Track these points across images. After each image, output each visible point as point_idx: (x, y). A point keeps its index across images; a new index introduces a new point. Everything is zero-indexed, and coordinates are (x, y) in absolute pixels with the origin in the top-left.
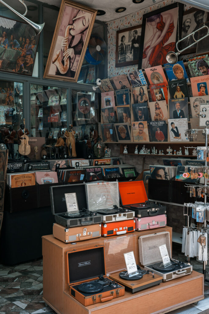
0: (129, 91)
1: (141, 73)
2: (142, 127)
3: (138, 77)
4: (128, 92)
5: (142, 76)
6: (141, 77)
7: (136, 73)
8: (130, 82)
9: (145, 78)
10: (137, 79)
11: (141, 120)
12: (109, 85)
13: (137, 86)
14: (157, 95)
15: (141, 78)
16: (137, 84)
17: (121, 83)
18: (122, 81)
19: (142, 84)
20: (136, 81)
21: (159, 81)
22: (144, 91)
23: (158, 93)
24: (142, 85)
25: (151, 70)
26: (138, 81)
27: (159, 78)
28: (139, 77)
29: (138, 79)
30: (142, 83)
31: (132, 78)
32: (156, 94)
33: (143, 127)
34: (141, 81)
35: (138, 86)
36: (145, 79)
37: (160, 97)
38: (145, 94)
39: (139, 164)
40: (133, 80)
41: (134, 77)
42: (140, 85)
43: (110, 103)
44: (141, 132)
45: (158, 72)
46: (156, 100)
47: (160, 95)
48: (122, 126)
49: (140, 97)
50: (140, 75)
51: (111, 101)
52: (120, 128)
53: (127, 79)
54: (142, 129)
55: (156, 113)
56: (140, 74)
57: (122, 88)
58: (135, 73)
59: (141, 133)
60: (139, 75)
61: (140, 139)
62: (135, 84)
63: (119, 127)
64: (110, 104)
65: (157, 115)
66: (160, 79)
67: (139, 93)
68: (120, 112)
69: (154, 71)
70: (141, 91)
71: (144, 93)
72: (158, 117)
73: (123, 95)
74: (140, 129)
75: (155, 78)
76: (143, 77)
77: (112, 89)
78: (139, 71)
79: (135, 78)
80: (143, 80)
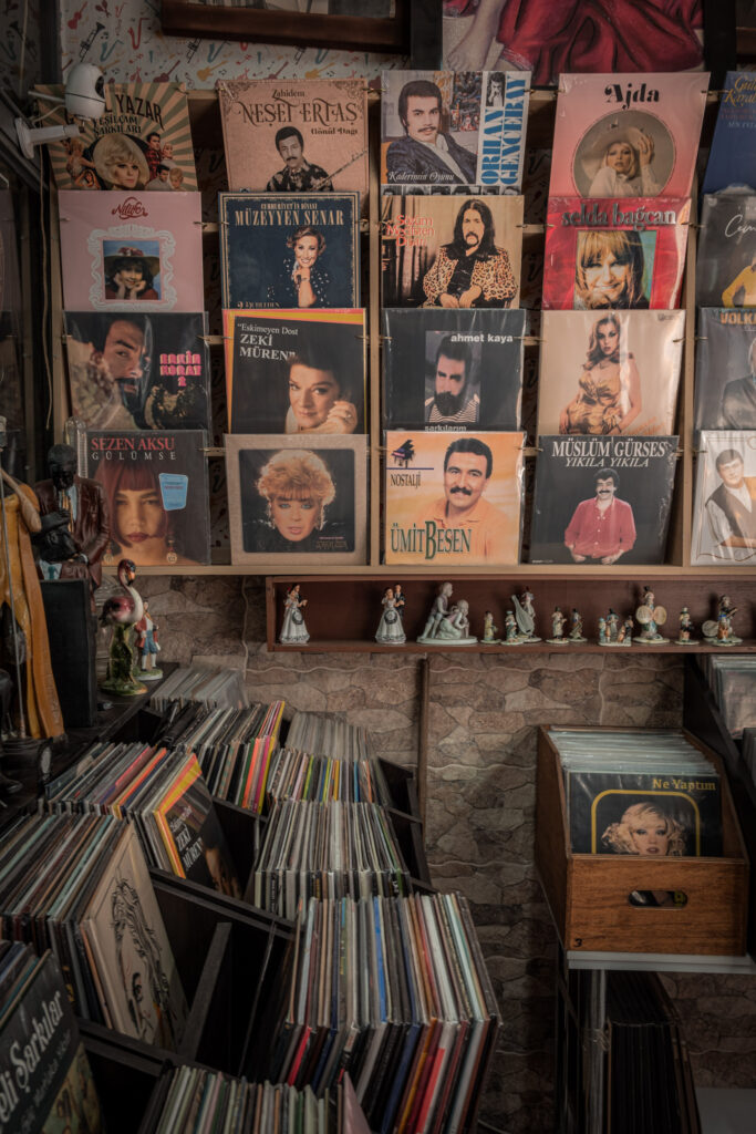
0: (355, 214)
1: (514, 101)
2: (474, 472)
3: (475, 125)
4: (347, 219)
5: (513, 120)
6: (497, 129)
7: (474, 90)
8: (385, 147)
9: (522, 144)
10: (450, 141)
11: (449, 419)
12: (164, 142)
13: (429, 187)
14: (591, 274)
15: (493, 137)
16: (436, 175)
17: (289, 142)
18: (305, 133)
19: (479, 182)
20: (440, 149)
21: (631, 179)
22: (489, 234)
23: (611, 257)
24: (473, 189)
25: (613, 97)
26: (455, 149)
27: (643, 159)
28: (484, 125)
29: (460, 138)
30: (480, 171)
31: (416, 123)
32: (592, 262)
33: (483, 468)
34: (481, 157)
35: (434, 191)
36: (522, 151)
37: (614, 284)
38: (494, 251)
39: (380, 706)
40: (422, 138)
41: (435, 120)
42: (453, 187)
43: (148, 278)
44: (460, 500)
45: (662, 117)
46: (578, 300)
47: (621, 272)
48: (301, 454)
49: (445, 269)
50: (498, 114)
51: (164, 263)
52: (281, 470)
53: (361, 124)
54: (474, 483)
55: (583, 385)
56: (498, 107)
57: (282, 184)
58: (457, 89)
59: (462, 509)
60: (492, 110)
61: (444, 545)
62: (419, 170)
63: (275, 460)
64: (149, 286)
65: (588, 400)
66: (645, 169)
67: (448, 237)
68: (265, 354)
69: (636, 106)
70: (466, 228)
71: (487, 248)
72: (597, 411)
73: (294, 232)
74: (452, 479)
75: (614, 159)
76: (512, 134)
77: (180, 175)
78: (500, 78)
79: (445, 125)
80: (506, 152)
